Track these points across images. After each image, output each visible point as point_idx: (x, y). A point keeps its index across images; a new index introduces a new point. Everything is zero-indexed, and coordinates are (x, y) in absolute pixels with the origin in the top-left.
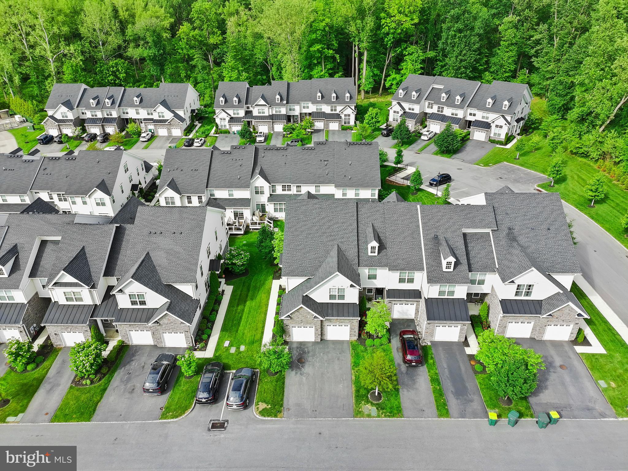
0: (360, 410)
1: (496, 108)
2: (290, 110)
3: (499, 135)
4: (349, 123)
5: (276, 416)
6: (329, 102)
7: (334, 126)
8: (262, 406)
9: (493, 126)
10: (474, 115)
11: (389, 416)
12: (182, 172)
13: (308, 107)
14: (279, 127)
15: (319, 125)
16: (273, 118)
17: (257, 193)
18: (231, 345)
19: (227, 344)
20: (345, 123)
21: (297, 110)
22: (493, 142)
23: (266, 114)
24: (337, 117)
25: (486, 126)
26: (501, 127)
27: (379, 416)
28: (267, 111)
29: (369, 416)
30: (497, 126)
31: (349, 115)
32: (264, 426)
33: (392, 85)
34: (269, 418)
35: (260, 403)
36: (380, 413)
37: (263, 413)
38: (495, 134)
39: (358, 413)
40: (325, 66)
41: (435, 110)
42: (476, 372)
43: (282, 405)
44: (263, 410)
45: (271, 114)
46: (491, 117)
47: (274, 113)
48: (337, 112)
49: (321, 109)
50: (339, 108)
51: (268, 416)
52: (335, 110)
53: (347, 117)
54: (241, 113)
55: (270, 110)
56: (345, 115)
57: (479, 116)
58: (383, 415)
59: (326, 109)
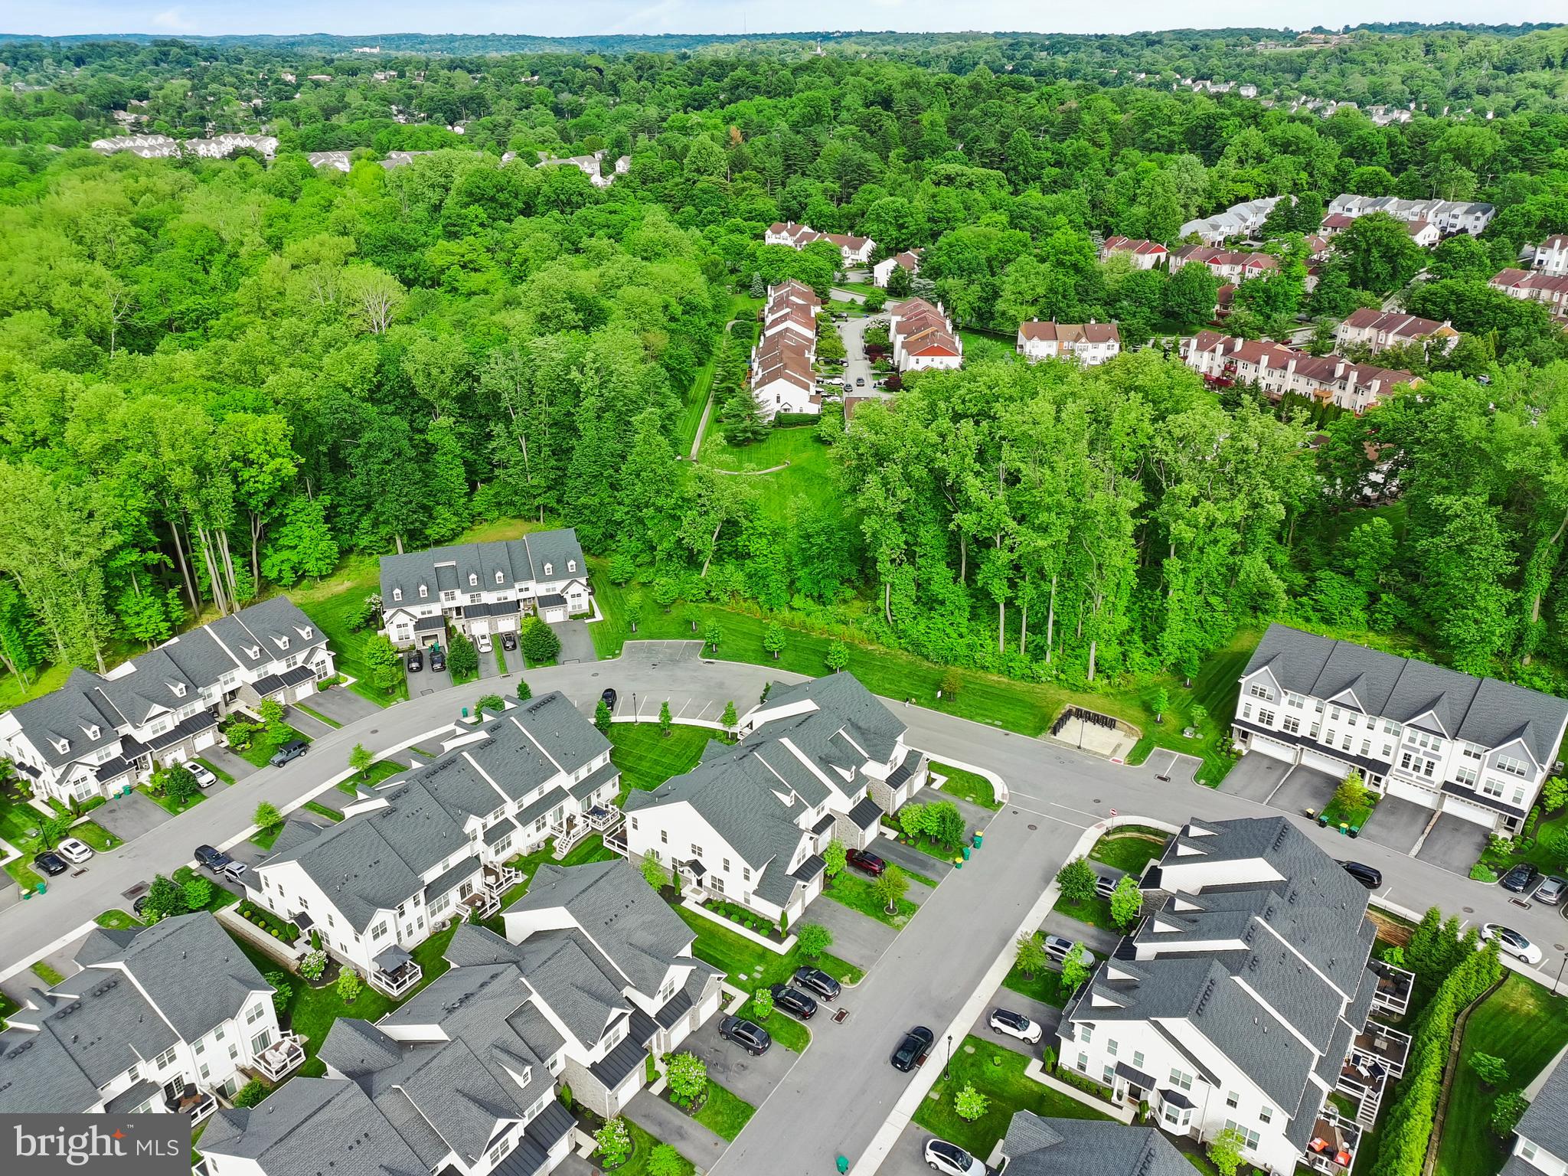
0: (896, 925)
1: (560, 573)
3: (580, 606)
4: (326, 674)
5: (863, 975)
6: (280, 655)
7: (305, 690)
8: (846, 979)
9: (567, 597)
10: (527, 589)
11: (914, 913)
13: (233, 680)
14: (205, 740)
16: (190, 729)
18: (748, 975)
19: (743, 977)
20: (320, 677)
21: (216, 694)
22: (575, 617)
23: (170, 728)
24: (302, 674)
25: (558, 600)
26: (579, 595)
27: (910, 918)
28: (170, 722)
29: (905, 924)
30: (573, 596)
31: (323, 662)
32: (866, 987)
34: (862, 980)
35: (841, 979)
36: (907, 916)
38: (574, 607)
39: (898, 928)
41: (463, 600)
43: (855, 967)
44: (850, 980)
45: (179, 723)
46: (558, 586)
47: (183, 718)
48: (299, 664)
49: (266, 673)
50: (300, 658)
51: (859, 979)
52: (295, 663)
53: (321, 666)
54: (114, 750)
55: (176, 716)
56: (318, 664)
57: (537, 589)
59: (278, 668)
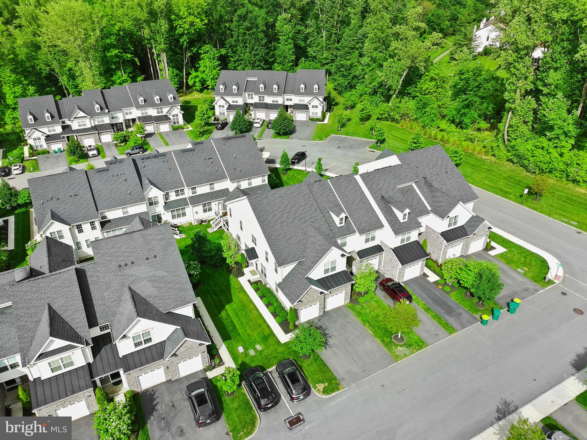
0: (396, 354)
1: (308, 92)
2: (113, 118)
3: (316, 113)
4: (178, 122)
5: (338, 389)
6: (153, 105)
7: (165, 128)
8: (321, 386)
9: (310, 107)
10: (291, 100)
11: (419, 349)
12: (59, 201)
13: (131, 113)
14: (107, 138)
15: (150, 128)
16: (98, 129)
17: (151, 204)
18: (246, 349)
19: (241, 349)
20: (174, 123)
21: (120, 117)
22: (312, 120)
23: (89, 126)
24: (165, 118)
25: (305, 107)
26: (317, 107)
27: (412, 353)
28: (88, 123)
29: (406, 356)
30: (313, 107)
31: (177, 115)
32: (335, 402)
33: (195, 82)
34: (334, 394)
35: (317, 385)
36: (411, 349)
37: (326, 391)
38: (313, 113)
39: (397, 358)
40: (124, 70)
41: (256, 99)
42: (448, 293)
43: (336, 379)
44: (324, 389)
45: (93, 125)
46: (305, 100)
47: (97, 123)
48: (164, 113)
49: (146, 113)
50: (165, 110)
51: (333, 392)
52: (162, 112)
53: (175, 117)
54: (58, 129)
55: (92, 121)
56: (173, 116)
57: (296, 100)
58: (415, 350)
59: (152, 112)
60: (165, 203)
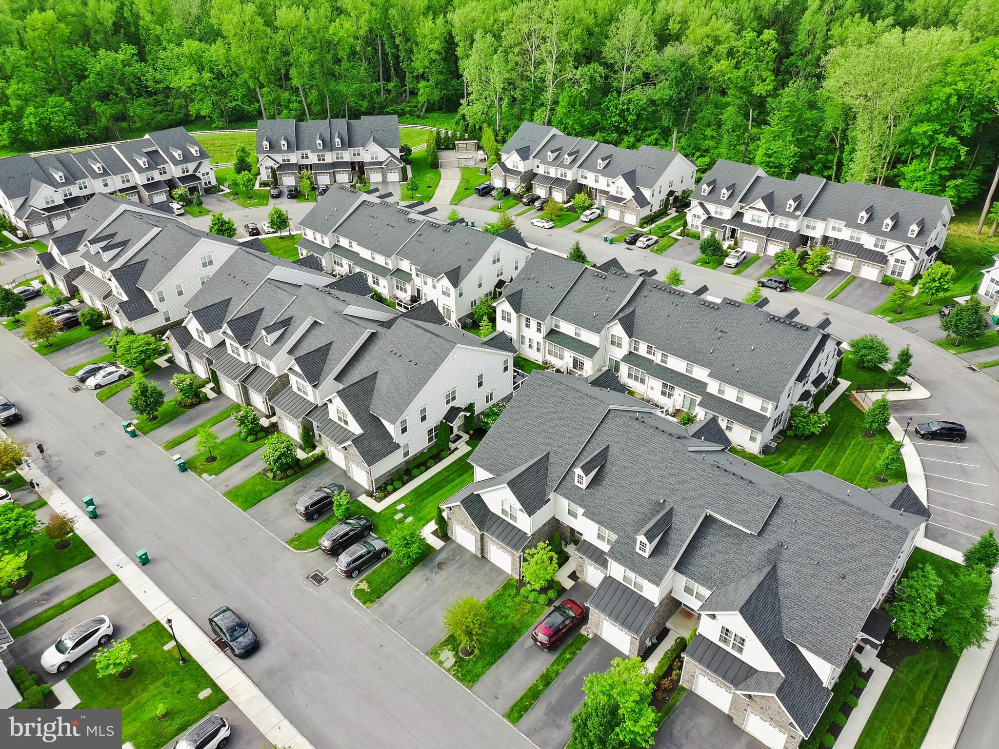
0: (439, 652)
2: (808, 227)
4: (900, 274)
5: (364, 603)
6: (875, 232)
7: (870, 273)
8: (364, 586)
11: (458, 678)
12: (536, 285)
13: (839, 230)
15: (845, 264)
16: (771, 233)
17: (613, 343)
18: (402, 511)
19: (401, 507)
20: (893, 273)
21: (818, 229)
23: (763, 225)
24: (880, 259)
27: (448, 670)
28: (765, 220)
29: (441, 663)
31: (904, 262)
32: (346, 603)
34: (357, 601)
35: (364, 582)
36: (454, 668)
37: (359, 593)
39: (434, 653)
40: (936, 161)
43: (379, 597)
44: (361, 589)
45: (771, 226)
47: (777, 226)
48: (884, 251)
49: (858, 239)
50: (891, 245)
51: (358, 599)
52: (883, 247)
53: (899, 264)
54: (727, 213)
55: (772, 219)
56: (897, 261)
58: (453, 673)
59: (868, 241)
60: (630, 352)
